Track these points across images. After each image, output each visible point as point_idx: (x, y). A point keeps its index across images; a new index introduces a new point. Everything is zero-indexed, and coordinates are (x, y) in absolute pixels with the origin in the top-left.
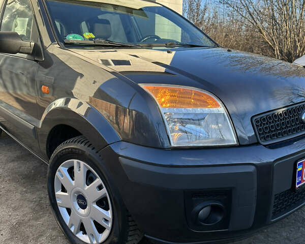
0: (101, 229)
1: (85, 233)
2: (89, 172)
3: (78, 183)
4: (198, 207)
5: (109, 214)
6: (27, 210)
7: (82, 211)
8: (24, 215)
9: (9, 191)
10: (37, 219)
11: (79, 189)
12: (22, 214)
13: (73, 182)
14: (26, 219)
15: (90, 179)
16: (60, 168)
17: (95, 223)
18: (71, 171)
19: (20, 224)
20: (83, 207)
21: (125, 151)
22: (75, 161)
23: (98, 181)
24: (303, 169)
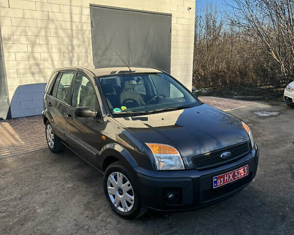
0: (129, 205)
1: (122, 207)
2: (124, 178)
3: (119, 183)
4: (168, 195)
5: (133, 198)
6: (90, 196)
7: (121, 196)
10: (96, 201)
11: (119, 186)
12: (88, 198)
13: (117, 183)
14: (91, 201)
15: (124, 182)
16: (111, 175)
17: (127, 202)
18: (116, 177)
19: (88, 203)
20: (121, 194)
21: (140, 171)
22: (118, 173)
23: (128, 182)
24: (217, 180)
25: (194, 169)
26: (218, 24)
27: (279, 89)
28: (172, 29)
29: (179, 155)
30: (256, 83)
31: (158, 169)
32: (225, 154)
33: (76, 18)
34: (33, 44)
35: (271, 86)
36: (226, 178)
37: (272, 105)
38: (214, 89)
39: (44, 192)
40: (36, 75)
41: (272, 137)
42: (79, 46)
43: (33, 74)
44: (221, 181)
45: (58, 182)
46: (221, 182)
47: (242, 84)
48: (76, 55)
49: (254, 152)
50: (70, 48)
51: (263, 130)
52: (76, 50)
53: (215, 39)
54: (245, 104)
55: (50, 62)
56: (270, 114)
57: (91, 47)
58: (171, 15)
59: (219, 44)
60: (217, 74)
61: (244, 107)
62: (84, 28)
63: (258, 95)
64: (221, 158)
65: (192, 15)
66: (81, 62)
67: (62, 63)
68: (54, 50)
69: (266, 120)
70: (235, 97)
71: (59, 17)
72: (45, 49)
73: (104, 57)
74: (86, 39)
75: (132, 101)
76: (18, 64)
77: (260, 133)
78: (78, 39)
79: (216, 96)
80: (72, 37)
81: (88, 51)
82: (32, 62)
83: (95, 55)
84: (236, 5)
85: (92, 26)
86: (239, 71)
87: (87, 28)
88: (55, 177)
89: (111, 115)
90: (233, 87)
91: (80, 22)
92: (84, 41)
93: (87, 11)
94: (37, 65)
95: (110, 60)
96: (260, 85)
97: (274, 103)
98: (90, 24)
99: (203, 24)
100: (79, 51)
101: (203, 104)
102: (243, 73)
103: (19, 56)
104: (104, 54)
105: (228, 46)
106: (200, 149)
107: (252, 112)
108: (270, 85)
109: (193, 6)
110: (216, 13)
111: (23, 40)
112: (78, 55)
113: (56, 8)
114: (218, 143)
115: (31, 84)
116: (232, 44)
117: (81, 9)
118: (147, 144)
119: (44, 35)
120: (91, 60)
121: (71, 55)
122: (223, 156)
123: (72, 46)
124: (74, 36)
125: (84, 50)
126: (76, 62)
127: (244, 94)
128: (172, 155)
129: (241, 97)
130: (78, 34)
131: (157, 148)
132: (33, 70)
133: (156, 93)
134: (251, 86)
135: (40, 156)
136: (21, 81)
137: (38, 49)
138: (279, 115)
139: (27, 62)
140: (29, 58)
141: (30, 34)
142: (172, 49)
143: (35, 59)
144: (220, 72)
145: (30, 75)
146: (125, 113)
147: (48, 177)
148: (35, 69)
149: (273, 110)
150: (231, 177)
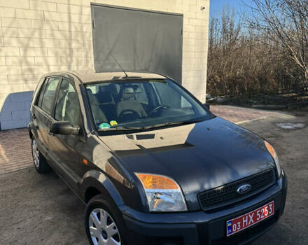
2: (108, 218)
3: (102, 223)
5: (119, 244)
8: (69, 239)
9: (59, 219)
11: (103, 227)
13: (100, 222)
14: (71, 241)
15: (109, 222)
16: (93, 212)
18: (99, 215)
20: (106, 238)
22: (101, 210)
23: (113, 224)
24: (232, 225)
25: (201, 210)
26: (235, 28)
27: (303, 98)
28: (184, 30)
29: (179, 190)
30: (278, 90)
31: (151, 210)
32: (244, 187)
33: (75, 18)
34: (26, 48)
35: (294, 94)
36: (244, 221)
37: (296, 115)
38: (231, 97)
39: (15, 227)
40: (30, 82)
41: (298, 154)
42: (78, 49)
43: (26, 81)
44: (237, 225)
45: (36, 213)
46: (237, 227)
47: (262, 91)
48: (74, 59)
49: (280, 181)
50: (68, 52)
51: (288, 146)
52: (75, 53)
53: (233, 43)
54: (265, 115)
55: (45, 67)
56: (295, 126)
57: (92, 50)
58: (182, 16)
59: (237, 49)
60: (234, 81)
61: (265, 117)
62: (84, 29)
63: (280, 104)
64: (238, 193)
65: (206, 16)
66: (80, 68)
67: (59, 69)
68: (50, 54)
69: (290, 133)
70: (255, 106)
71: (56, 17)
72: (39, 53)
73: (107, 62)
74: (87, 42)
75: (131, 113)
76: (9, 69)
77: (284, 150)
78: (78, 41)
79: (233, 105)
80: (71, 39)
81: (89, 56)
82: (25, 67)
83: (96, 60)
84: (255, 6)
85: (93, 27)
86: (258, 77)
87: (88, 29)
88: (34, 206)
89: (96, 132)
90: (252, 95)
91: (80, 23)
92: (84, 45)
93: (87, 11)
94: (31, 70)
95: (114, 65)
96: (283, 93)
97: (298, 113)
98: (91, 25)
99: (220, 27)
100: (79, 55)
101: (215, 117)
102: (263, 80)
103: (10, 61)
104: (107, 59)
105: (246, 50)
106: (209, 182)
107: (274, 123)
108: (293, 92)
109: (207, 5)
110: (234, 15)
111: (14, 42)
112: (77, 60)
113: (52, 7)
114: (234, 173)
115: (24, 92)
116: (251, 48)
117: (81, 9)
118: (137, 174)
119: (38, 37)
120: (92, 65)
121: (69, 59)
122: (240, 190)
123: (71, 49)
124: (72, 38)
125: (83, 54)
126: (75, 68)
127: (264, 103)
128: (170, 191)
129: (261, 106)
130: (77, 36)
131: (151, 180)
132: (26, 76)
133: (160, 103)
134: (271, 93)
135: (23, 178)
136: (12, 89)
137: (31, 53)
138: (305, 127)
139: (19, 68)
140: (21, 63)
141: (21, 35)
142: (183, 53)
143: (27, 63)
144: (238, 78)
145: (22, 82)
146: (115, 129)
147: (26, 205)
148: (28, 75)
149: (298, 121)
150: (251, 220)
